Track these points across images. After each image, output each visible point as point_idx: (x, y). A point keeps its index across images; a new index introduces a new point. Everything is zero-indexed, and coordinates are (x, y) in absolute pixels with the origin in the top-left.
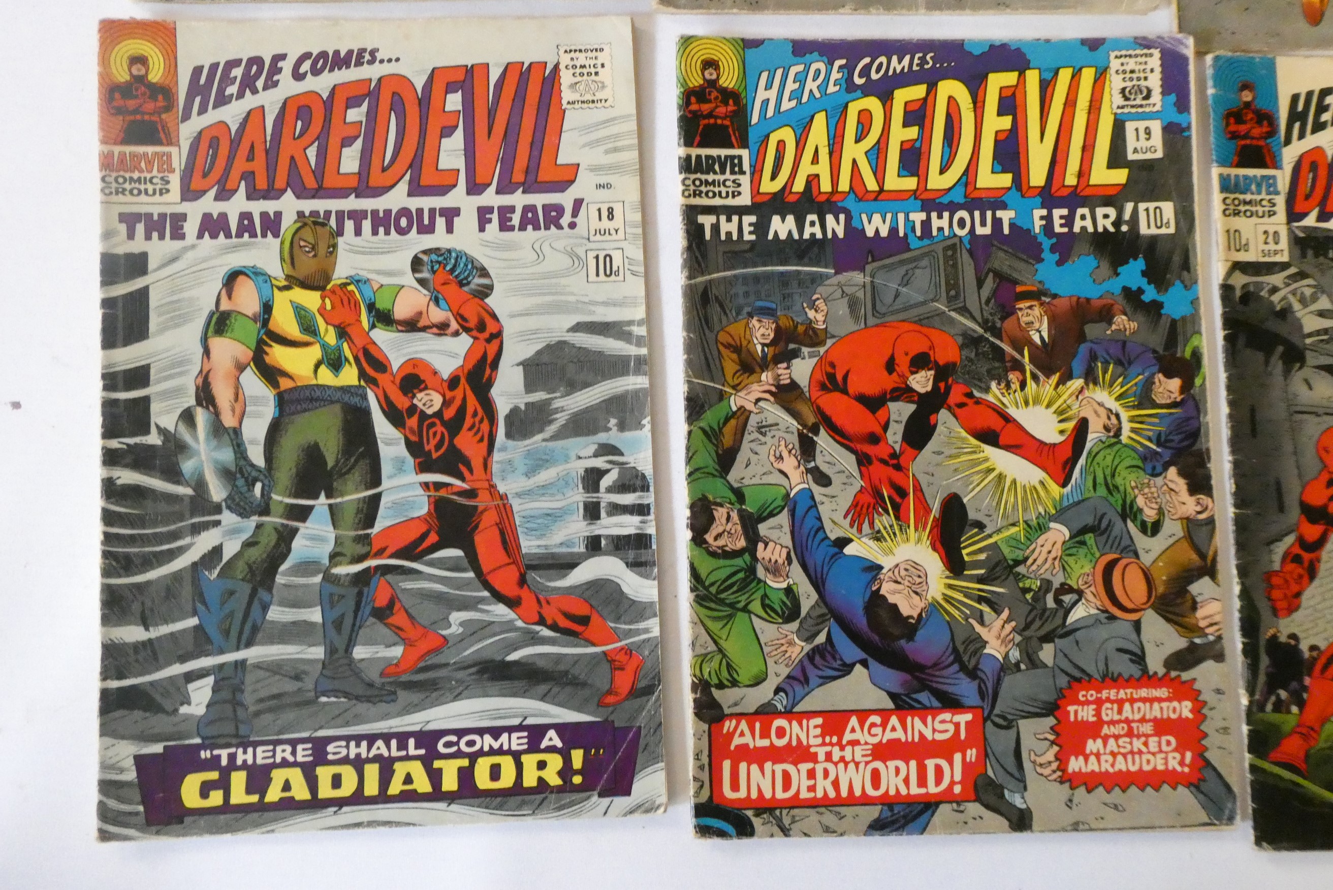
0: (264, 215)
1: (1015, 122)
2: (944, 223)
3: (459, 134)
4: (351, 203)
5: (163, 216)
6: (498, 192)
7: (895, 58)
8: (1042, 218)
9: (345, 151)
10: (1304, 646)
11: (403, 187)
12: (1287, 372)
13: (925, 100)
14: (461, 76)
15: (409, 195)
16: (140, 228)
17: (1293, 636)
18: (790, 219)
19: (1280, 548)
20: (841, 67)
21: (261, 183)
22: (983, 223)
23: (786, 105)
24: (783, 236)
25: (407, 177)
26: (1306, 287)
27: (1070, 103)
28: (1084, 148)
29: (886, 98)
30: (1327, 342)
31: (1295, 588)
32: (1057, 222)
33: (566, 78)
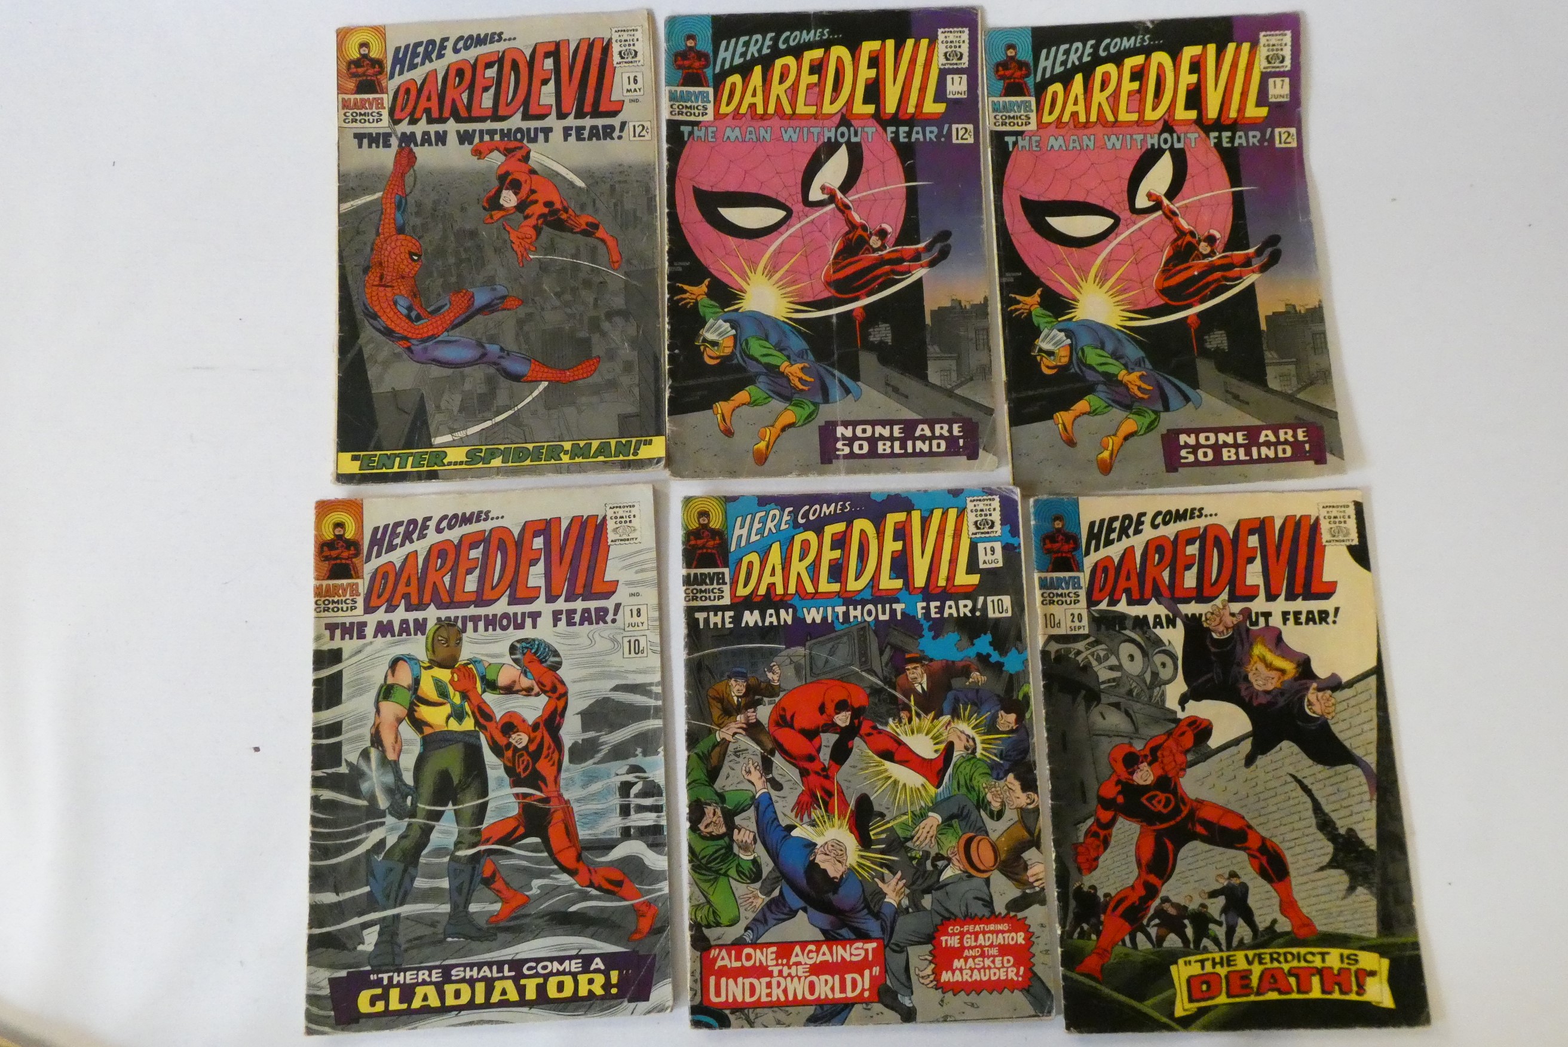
0: (416, 621)
1: (904, 545)
2: (858, 613)
3: (541, 564)
4: (472, 611)
5: (352, 624)
6: (566, 601)
7: (825, 506)
8: (923, 608)
9: (469, 577)
10: (1100, 894)
11: (505, 599)
12: (1088, 708)
13: (845, 532)
14: (542, 527)
15: (509, 604)
16: (338, 632)
17: (1093, 887)
18: (756, 613)
19: (1084, 827)
20: (790, 512)
21: (414, 600)
22: (884, 613)
23: (754, 538)
24: (751, 624)
25: (508, 593)
26: (1102, 651)
27: (941, 532)
28: (951, 562)
29: (820, 533)
30: (1115, 687)
31: (1093, 854)
32: (933, 610)
33: (611, 525)
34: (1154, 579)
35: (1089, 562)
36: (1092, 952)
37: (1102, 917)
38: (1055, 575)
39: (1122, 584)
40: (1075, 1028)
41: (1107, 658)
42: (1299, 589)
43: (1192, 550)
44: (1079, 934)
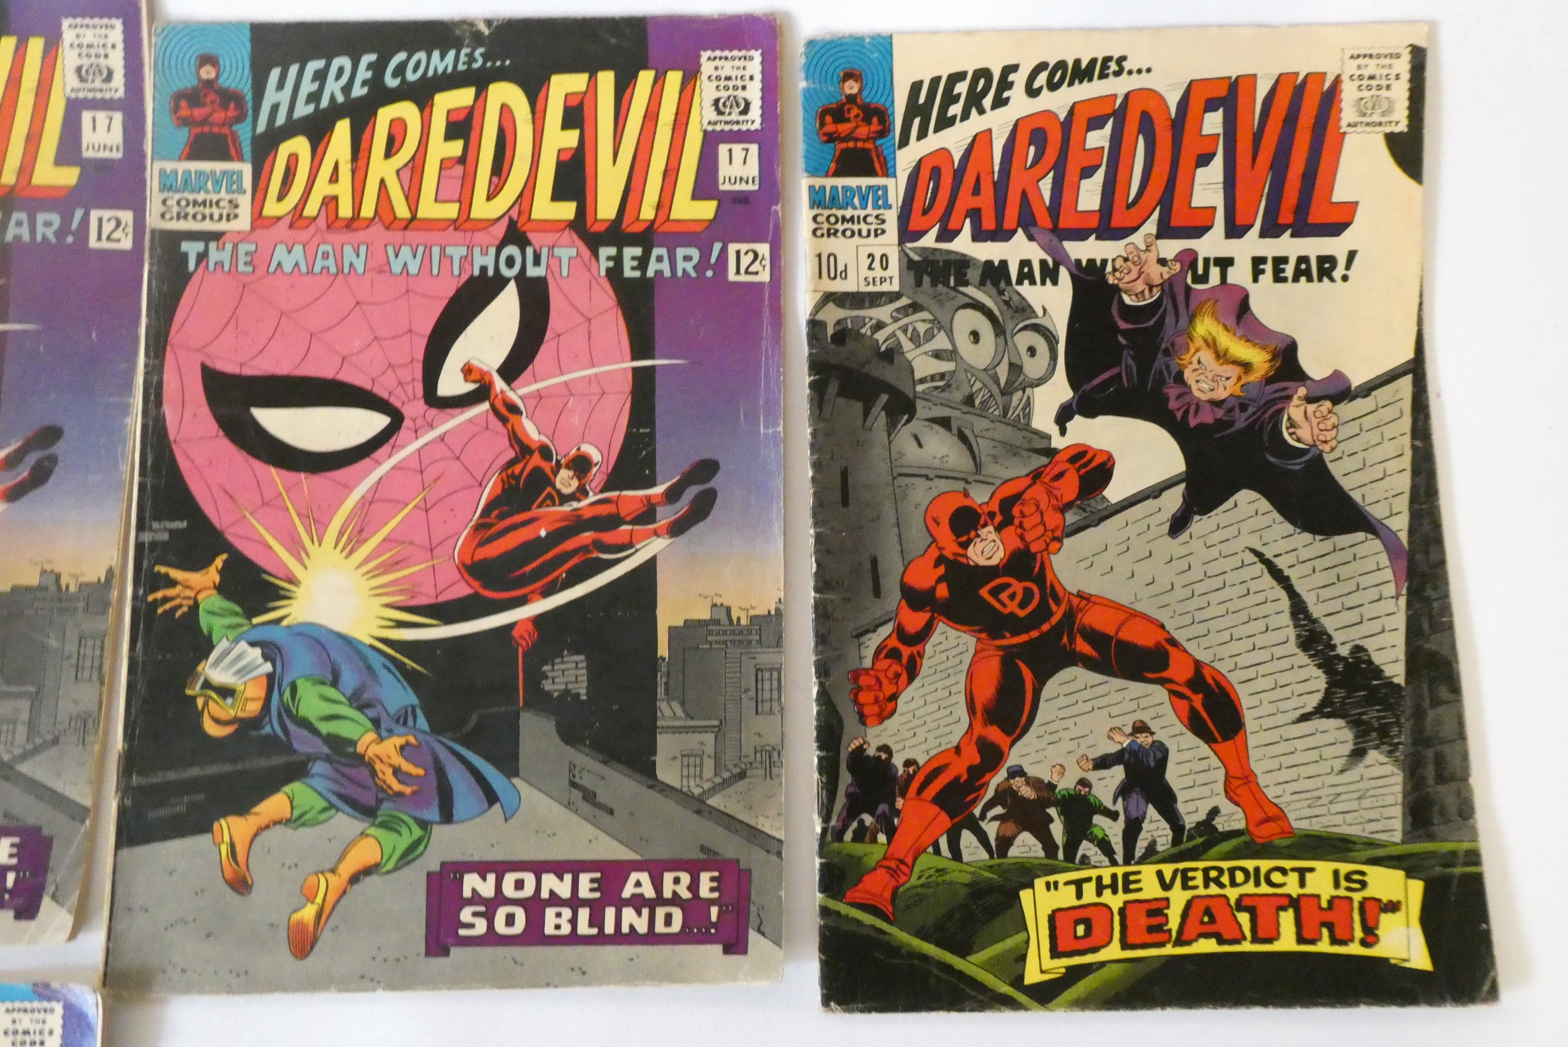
10: (898, 761)
17: (886, 749)
19: (874, 641)
30: (942, 389)
31: (888, 689)
34: (1024, 193)
35: (906, 159)
36: (878, 865)
37: (900, 803)
38: (841, 182)
39: (966, 201)
40: (839, 1003)
41: (930, 336)
42: (1286, 216)
43: (1099, 139)
44: (855, 832)
